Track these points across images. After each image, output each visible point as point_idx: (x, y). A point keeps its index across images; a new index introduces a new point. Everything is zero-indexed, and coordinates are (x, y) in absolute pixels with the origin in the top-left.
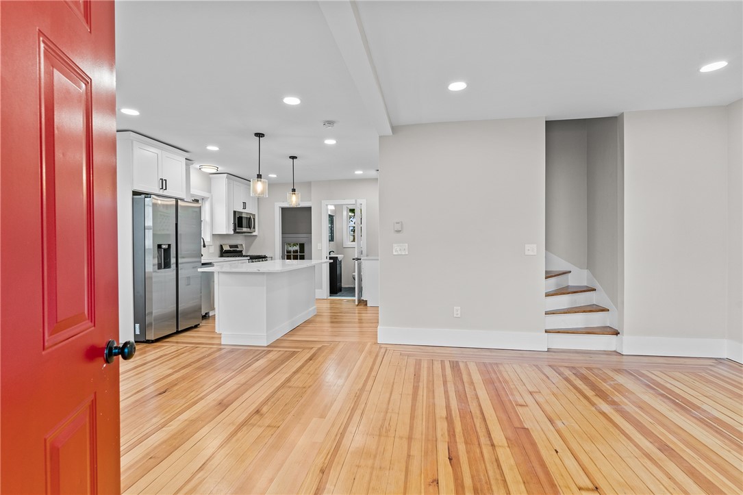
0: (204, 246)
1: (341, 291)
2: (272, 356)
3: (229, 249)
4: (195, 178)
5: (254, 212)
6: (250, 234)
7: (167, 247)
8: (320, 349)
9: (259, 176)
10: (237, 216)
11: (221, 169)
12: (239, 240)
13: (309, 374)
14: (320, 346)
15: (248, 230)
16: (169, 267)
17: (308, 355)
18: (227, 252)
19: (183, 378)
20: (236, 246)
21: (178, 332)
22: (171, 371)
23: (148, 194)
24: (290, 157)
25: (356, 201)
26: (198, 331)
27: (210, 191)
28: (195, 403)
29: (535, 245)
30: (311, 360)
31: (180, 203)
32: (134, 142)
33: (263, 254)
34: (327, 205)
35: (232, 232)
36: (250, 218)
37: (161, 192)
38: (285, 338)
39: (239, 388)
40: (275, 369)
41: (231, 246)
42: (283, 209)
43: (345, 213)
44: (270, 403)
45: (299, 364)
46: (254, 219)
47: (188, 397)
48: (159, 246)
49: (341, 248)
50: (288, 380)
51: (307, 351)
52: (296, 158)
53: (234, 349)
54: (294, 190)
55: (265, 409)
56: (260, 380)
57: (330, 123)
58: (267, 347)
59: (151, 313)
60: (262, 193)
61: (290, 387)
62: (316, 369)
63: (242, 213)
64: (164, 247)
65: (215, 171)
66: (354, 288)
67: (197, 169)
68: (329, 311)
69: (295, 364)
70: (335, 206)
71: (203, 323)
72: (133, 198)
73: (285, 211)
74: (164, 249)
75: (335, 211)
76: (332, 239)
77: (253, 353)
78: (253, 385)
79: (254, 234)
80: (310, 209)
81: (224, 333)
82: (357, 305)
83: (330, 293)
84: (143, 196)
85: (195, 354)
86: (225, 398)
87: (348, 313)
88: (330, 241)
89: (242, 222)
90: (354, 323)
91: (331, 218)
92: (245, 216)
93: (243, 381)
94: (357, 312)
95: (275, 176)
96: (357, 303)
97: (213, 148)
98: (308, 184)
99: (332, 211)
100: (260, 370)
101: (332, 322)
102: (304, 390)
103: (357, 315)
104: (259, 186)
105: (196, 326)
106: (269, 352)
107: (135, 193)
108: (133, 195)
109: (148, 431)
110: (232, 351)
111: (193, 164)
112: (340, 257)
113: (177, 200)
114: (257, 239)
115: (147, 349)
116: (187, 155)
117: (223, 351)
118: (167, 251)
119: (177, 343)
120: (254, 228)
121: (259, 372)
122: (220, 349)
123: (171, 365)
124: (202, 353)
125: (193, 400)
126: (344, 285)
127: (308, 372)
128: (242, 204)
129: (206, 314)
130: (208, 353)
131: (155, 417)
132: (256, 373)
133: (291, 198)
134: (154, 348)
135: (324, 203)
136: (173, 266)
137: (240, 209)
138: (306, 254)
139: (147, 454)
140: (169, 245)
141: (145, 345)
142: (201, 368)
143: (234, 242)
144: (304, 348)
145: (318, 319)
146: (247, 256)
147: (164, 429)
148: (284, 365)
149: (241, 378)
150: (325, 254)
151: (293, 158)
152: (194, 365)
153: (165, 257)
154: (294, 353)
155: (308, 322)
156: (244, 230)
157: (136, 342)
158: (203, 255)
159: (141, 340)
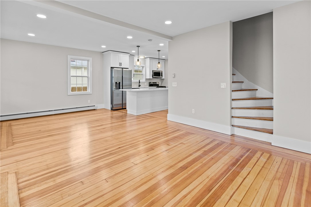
5: (162, 70)
10: (154, 72)
12: (157, 81)
15: (159, 77)
16: (119, 89)
18: (152, 85)
20: (156, 83)
21: (123, 109)
23: (115, 68)
24: (158, 51)
27: (145, 64)
29: (225, 83)
31: (124, 69)
32: (111, 53)
35: (152, 78)
36: (160, 72)
37: (120, 67)
41: (153, 83)
46: (162, 73)
48: (116, 83)
52: (160, 51)
54: (159, 63)
63: (156, 71)
64: (118, 83)
79: (162, 78)
92: (158, 72)
95: (164, 57)
97: (134, 51)
107: (111, 68)
113: (122, 69)
115: (114, 112)
116: (129, 54)
119: (122, 112)
120: (162, 76)
137: (155, 69)
143: (154, 81)
151: (159, 51)
156: (157, 77)
157: (111, 110)
158: (140, 86)
159: (112, 109)
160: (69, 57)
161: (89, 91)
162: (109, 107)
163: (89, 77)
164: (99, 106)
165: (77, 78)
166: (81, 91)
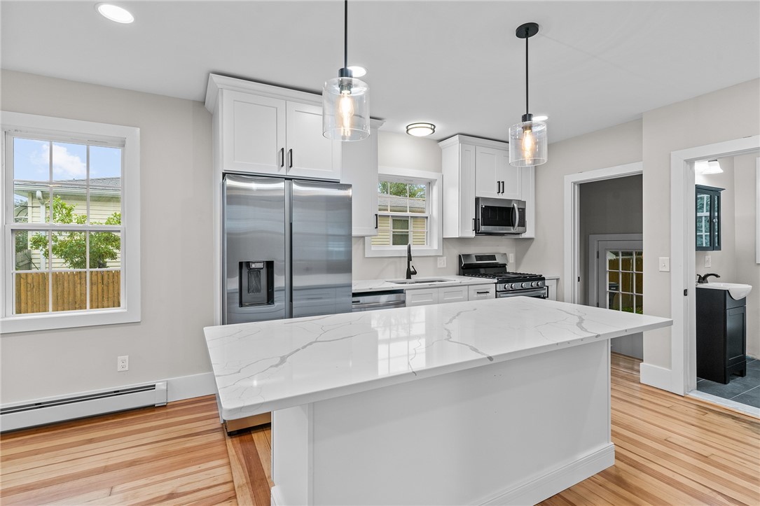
1: (742, 372)
3: (476, 261)
5: (523, 196)
6: (515, 237)
7: (261, 265)
10: (484, 206)
12: (501, 247)
15: (511, 229)
18: (471, 266)
20: (493, 257)
33: (536, 272)
34: (690, 162)
35: (473, 234)
36: (512, 208)
37: (283, 172)
41: (479, 258)
42: (582, 186)
46: (522, 211)
48: (243, 265)
63: (495, 200)
64: (254, 265)
73: (587, 191)
76: (712, 243)
79: (524, 236)
91: (709, 196)
92: (499, 204)
99: (709, 177)
108: (223, 179)
112: (737, 290)
114: (534, 246)
120: (524, 226)
128: (495, 185)
135: (678, 157)
137: (489, 193)
140: (269, 263)
143: (482, 250)
150: (681, 281)
156: (501, 229)
158: (415, 273)
166: (46, 310)
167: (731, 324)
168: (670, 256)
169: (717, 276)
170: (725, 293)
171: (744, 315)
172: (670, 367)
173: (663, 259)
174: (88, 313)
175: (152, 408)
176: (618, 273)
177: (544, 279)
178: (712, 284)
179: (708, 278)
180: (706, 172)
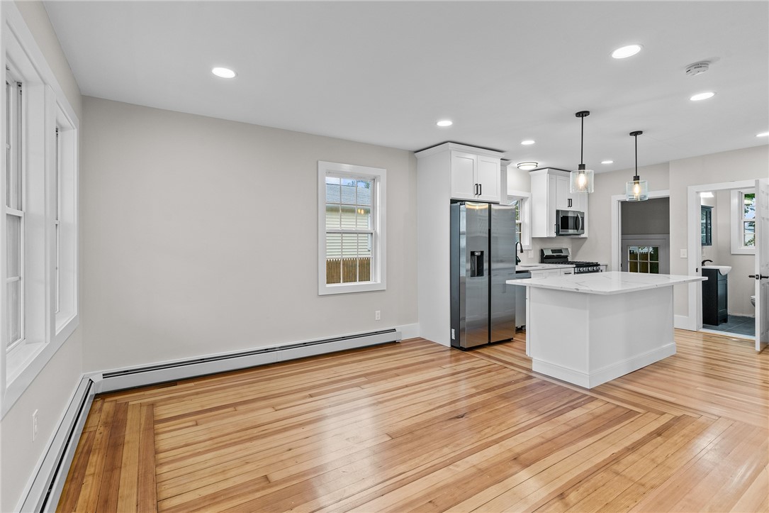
0: (522, 251)
1: (725, 320)
2: (596, 407)
3: (551, 254)
4: (513, 178)
5: (583, 209)
6: (577, 236)
7: (479, 254)
8: (677, 419)
9: (582, 167)
10: (561, 216)
11: (541, 165)
12: (565, 244)
13: (653, 460)
14: (678, 413)
15: (575, 231)
16: (482, 275)
17: (654, 426)
18: (548, 257)
19: (484, 405)
20: (560, 251)
21: (490, 344)
22: (474, 391)
23: (462, 201)
24: (631, 134)
25: (757, 182)
26: (510, 347)
27: (529, 190)
28: (488, 445)
30: (659, 435)
31: (493, 206)
32: (452, 152)
33: (594, 261)
34: (698, 193)
35: (555, 235)
36: (577, 217)
37: (476, 198)
38: (616, 383)
39: (542, 444)
40: (596, 431)
41: (553, 251)
42: (624, 204)
43: (735, 201)
44: (581, 490)
45: (637, 436)
46: (583, 218)
47: (483, 433)
48: (473, 253)
49: (728, 255)
50: (616, 459)
51: (653, 416)
52: (641, 132)
53: (546, 382)
54: (637, 178)
55: (572, 497)
56: (572, 443)
57: (700, 65)
58: (591, 390)
59: (464, 319)
60: (586, 187)
61: (617, 474)
62: (667, 457)
63: (568, 212)
64: (477, 254)
65: (534, 167)
66: (752, 320)
67: (514, 168)
68: (701, 354)
69: (631, 433)
70: (715, 192)
71: (518, 337)
72: (451, 207)
73: (628, 208)
74: (478, 257)
75: (715, 200)
76: (707, 241)
77: (570, 396)
78: (562, 447)
79: (582, 236)
80: (666, 200)
81: (535, 359)
82: (760, 353)
83: (704, 322)
84: (459, 203)
85: (502, 376)
86: (523, 453)
87: (740, 363)
88: (703, 244)
89: (566, 223)
90: (754, 386)
91: (706, 211)
92: (573, 215)
93: (549, 435)
94: (759, 365)
96: (758, 348)
97: (528, 142)
98: (665, 166)
99: (706, 199)
100: (574, 425)
101: (707, 376)
102: (642, 490)
103: (759, 371)
104: (582, 179)
105: (510, 340)
106: (592, 399)
107: (453, 201)
108: (451, 203)
109: (436, 462)
110: (543, 384)
111: (509, 164)
112: (724, 269)
113: (490, 203)
114: (586, 244)
115: (462, 356)
116: (502, 155)
117: (534, 381)
118: (480, 258)
119: (489, 357)
120: (583, 228)
121: (574, 428)
122: (530, 377)
123: (476, 384)
124: (510, 376)
125: (484, 441)
126: (730, 312)
127: (653, 456)
128: (567, 201)
129: (522, 327)
130: (515, 378)
131: (446, 446)
132: (568, 428)
133: (631, 189)
134: (467, 357)
135: (692, 190)
136: (486, 273)
137: (564, 207)
138: (661, 262)
139: (429, 495)
140: (482, 252)
141: (459, 351)
142: (504, 397)
143: (557, 246)
144: (649, 410)
145: (678, 364)
146: (572, 263)
147: (451, 467)
148: (610, 430)
149: (547, 430)
150: (694, 263)
151: (636, 134)
152: (497, 391)
153: (479, 264)
154: (630, 414)
155: (659, 365)
156: (571, 231)
157: (452, 346)
158: (520, 261)
159: (455, 345)
160: (323, 166)
161: (377, 277)
162: (444, 336)
163: (376, 232)
164: (406, 332)
165: (344, 235)
166: (355, 281)
167: (720, 292)
168: (687, 248)
169: (711, 261)
170: (717, 270)
171: (726, 285)
172: (688, 315)
173: (683, 251)
174: (358, 284)
175: (394, 343)
176: (637, 263)
177: (599, 265)
178: (708, 266)
179: (705, 263)
180: (706, 197)
